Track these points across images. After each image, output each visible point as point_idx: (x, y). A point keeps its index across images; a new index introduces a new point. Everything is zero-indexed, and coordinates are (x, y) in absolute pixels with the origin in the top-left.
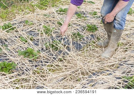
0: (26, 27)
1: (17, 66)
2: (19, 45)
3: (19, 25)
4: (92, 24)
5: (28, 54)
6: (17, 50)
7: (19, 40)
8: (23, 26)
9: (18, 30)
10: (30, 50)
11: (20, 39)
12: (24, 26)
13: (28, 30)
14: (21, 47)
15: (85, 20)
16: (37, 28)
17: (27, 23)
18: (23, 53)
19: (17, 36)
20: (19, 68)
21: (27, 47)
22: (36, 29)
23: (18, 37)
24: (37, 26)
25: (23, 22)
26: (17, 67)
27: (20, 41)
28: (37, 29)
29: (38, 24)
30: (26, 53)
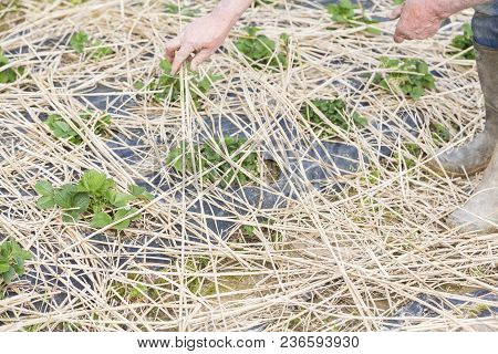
0: (73, 66)
1: (33, 262)
2: (40, 155)
3: (43, 58)
4: (409, 57)
5: (84, 200)
6: (32, 182)
7: (43, 134)
8: (58, 60)
9: (38, 79)
10: (96, 182)
11: (48, 128)
12: (66, 59)
13: (86, 84)
14: (50, 165)
15: (370, 34)
16: (129, 73)
17: (81, 47)
18: (63, 195)
19: (31, 111)
20: (38, 270)
21: (83, 169)
22: (123, 79)
23: (35, 118)
24: (132, 61)
25: (62, 44)
26: (32, 266)
27: (47, 138)
28: (129, 76)
29: (136, 53)
30: (74, 197)
